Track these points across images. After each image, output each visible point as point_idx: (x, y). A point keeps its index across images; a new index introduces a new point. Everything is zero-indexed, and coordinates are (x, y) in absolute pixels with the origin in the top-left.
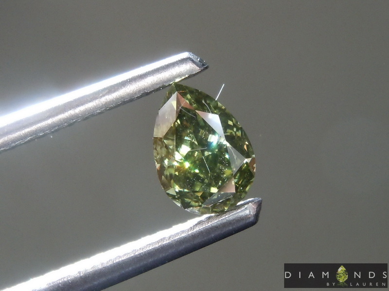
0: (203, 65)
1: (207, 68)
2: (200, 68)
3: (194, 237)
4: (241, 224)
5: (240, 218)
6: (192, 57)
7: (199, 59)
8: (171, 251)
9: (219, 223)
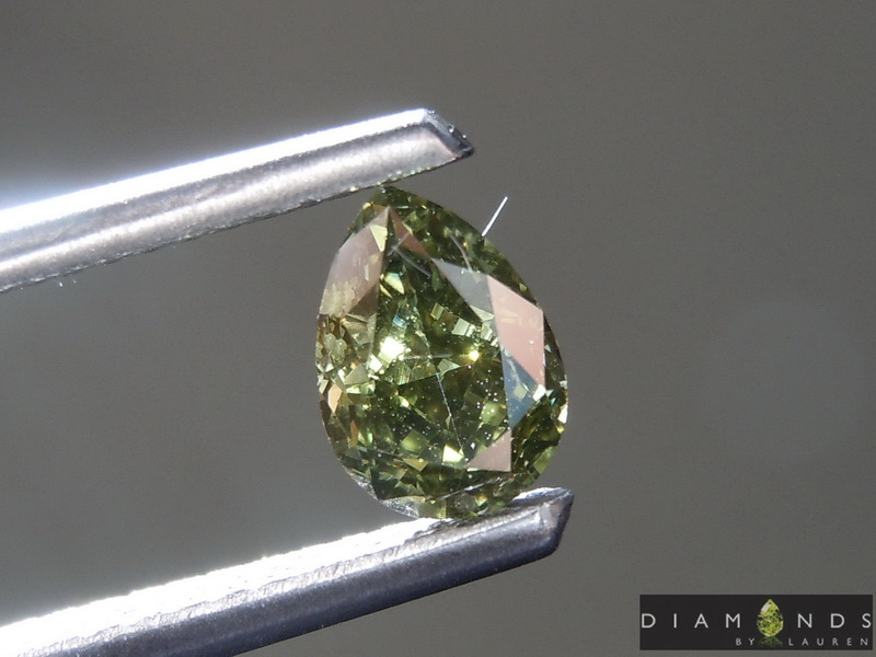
0: (462, 146)
1: (469, 154)
2: (453, 151)
3: (397, 571)
4: (518, 550)
5: (517, 535)
6: (435, 123)
7: (451, 131)
8: (335, 602)
9: (462, 543)
